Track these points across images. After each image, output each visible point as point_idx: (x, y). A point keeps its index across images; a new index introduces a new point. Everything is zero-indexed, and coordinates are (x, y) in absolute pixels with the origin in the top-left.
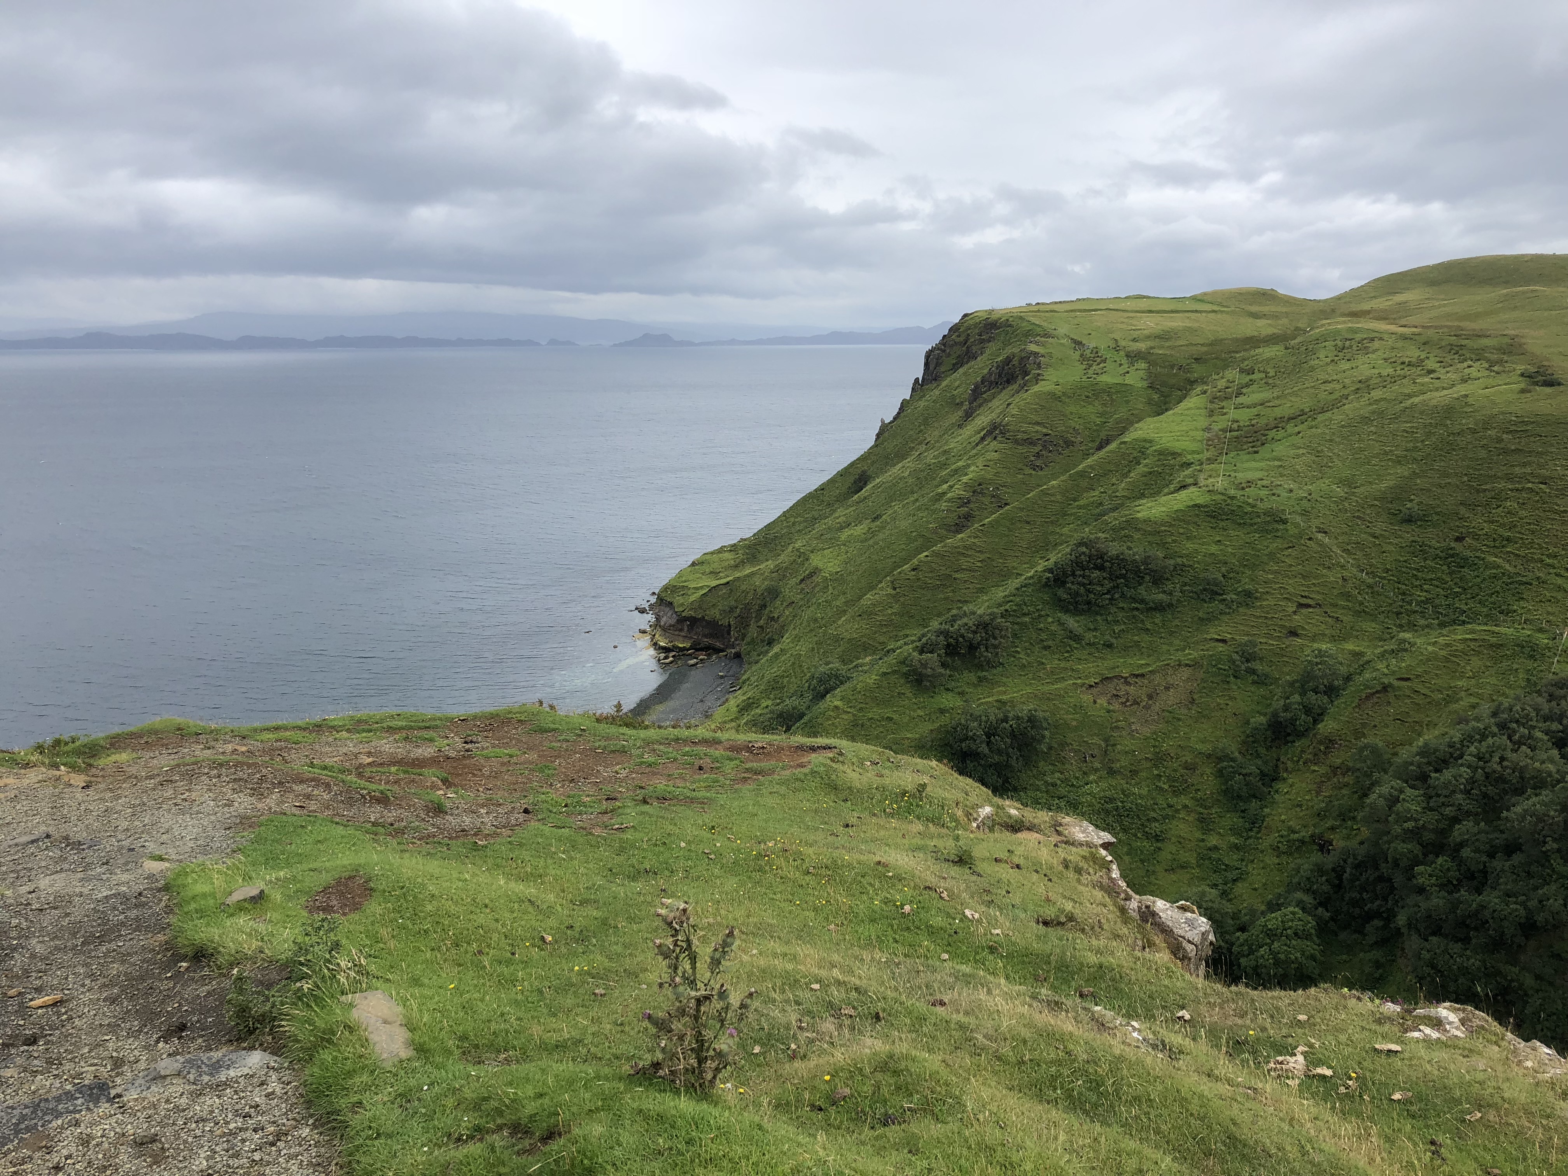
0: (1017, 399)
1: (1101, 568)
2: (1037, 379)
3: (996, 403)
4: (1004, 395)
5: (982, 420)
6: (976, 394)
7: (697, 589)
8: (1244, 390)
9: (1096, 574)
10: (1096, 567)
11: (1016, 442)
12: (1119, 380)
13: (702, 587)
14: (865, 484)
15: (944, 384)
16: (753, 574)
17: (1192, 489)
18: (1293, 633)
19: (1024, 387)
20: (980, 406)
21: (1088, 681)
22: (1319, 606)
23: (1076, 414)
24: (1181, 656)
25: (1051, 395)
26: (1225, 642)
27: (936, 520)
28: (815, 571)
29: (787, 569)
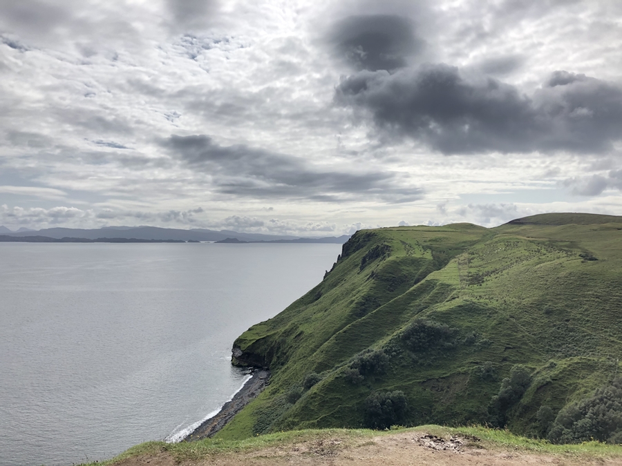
0: (381, 263)
1: (424, 332)
2: (389, 256)
3: (372, 264)
4: (376, 262)
5: (368, 271)
6: (364, 261)
7: (250, 340)
8: (472, 261)
9: (422, 334)
10: (422, 332)
11: (382, 280)
12: (421, 256)
13: (253, 340)
14: (320, 296)
15: (350, 257)
16: (275, 334)
17: (457, 299)
18: (505, 359)
19: (384, 258)
20: (366, 266)
21: (421, 381)
22: (514, 348)
23: (406, 270)
24: (459, 369)
25: (395, 262)
26: (477, 363)
27: (351, 311)
28: (302, 333)
29: (289, 332)
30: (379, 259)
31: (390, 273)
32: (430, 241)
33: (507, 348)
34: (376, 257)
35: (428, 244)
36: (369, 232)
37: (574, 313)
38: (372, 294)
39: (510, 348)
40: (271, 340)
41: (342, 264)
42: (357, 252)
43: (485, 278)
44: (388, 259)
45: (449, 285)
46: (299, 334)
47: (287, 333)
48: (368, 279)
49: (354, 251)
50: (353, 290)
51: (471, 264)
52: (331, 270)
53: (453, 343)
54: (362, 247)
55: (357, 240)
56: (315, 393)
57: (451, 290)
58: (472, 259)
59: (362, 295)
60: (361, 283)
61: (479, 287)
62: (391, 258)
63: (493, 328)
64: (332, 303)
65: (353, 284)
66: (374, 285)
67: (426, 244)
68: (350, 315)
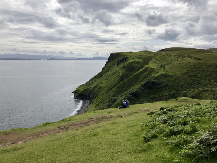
3: (122, 64)
10: (150, 83)
11: (127, 69)
12: (139, 61)
13: (81, 90)
14: (102, 75)
16: (90, 88)
17: (158, 73)
20: (119, 64)
21: (152, 98)
22: (181, 87)
23: (135, 65)
24: (164, 94)
25: (131, 63)
26: (169, 92)
27: (119, 79)
28: (101, 87)
29: (96, 87)
30: (124, 62)
31: (130, 66)
32: (139, 56)
33: (178, 87)
34: (123, 61)
35: (139, 57)
36: (117, 53)
37: (198, 76)
38: (125, 73)
39: (179, 87)
40: (89, 90)
42: (114, 60)
43: (165, 66)
45: (154, 69)
46: (100, 87)
47: (95, 87)
49: (112, 60)
50: (116, 72)
51: (157, 63)
52: (105, 67)
53: (161, 86)
54: (115, 58)
55: (113, 56)
57: (155, 70)
58: (157, 61)
59: (121, 74)
60: (119, 70)
61: (164, 69)
62: (129, 61)
63: (173, 81)
64: (109, 77)
65: (116, 70)
66: (125, 70)
67: (138, 57)
68: (119, 80)
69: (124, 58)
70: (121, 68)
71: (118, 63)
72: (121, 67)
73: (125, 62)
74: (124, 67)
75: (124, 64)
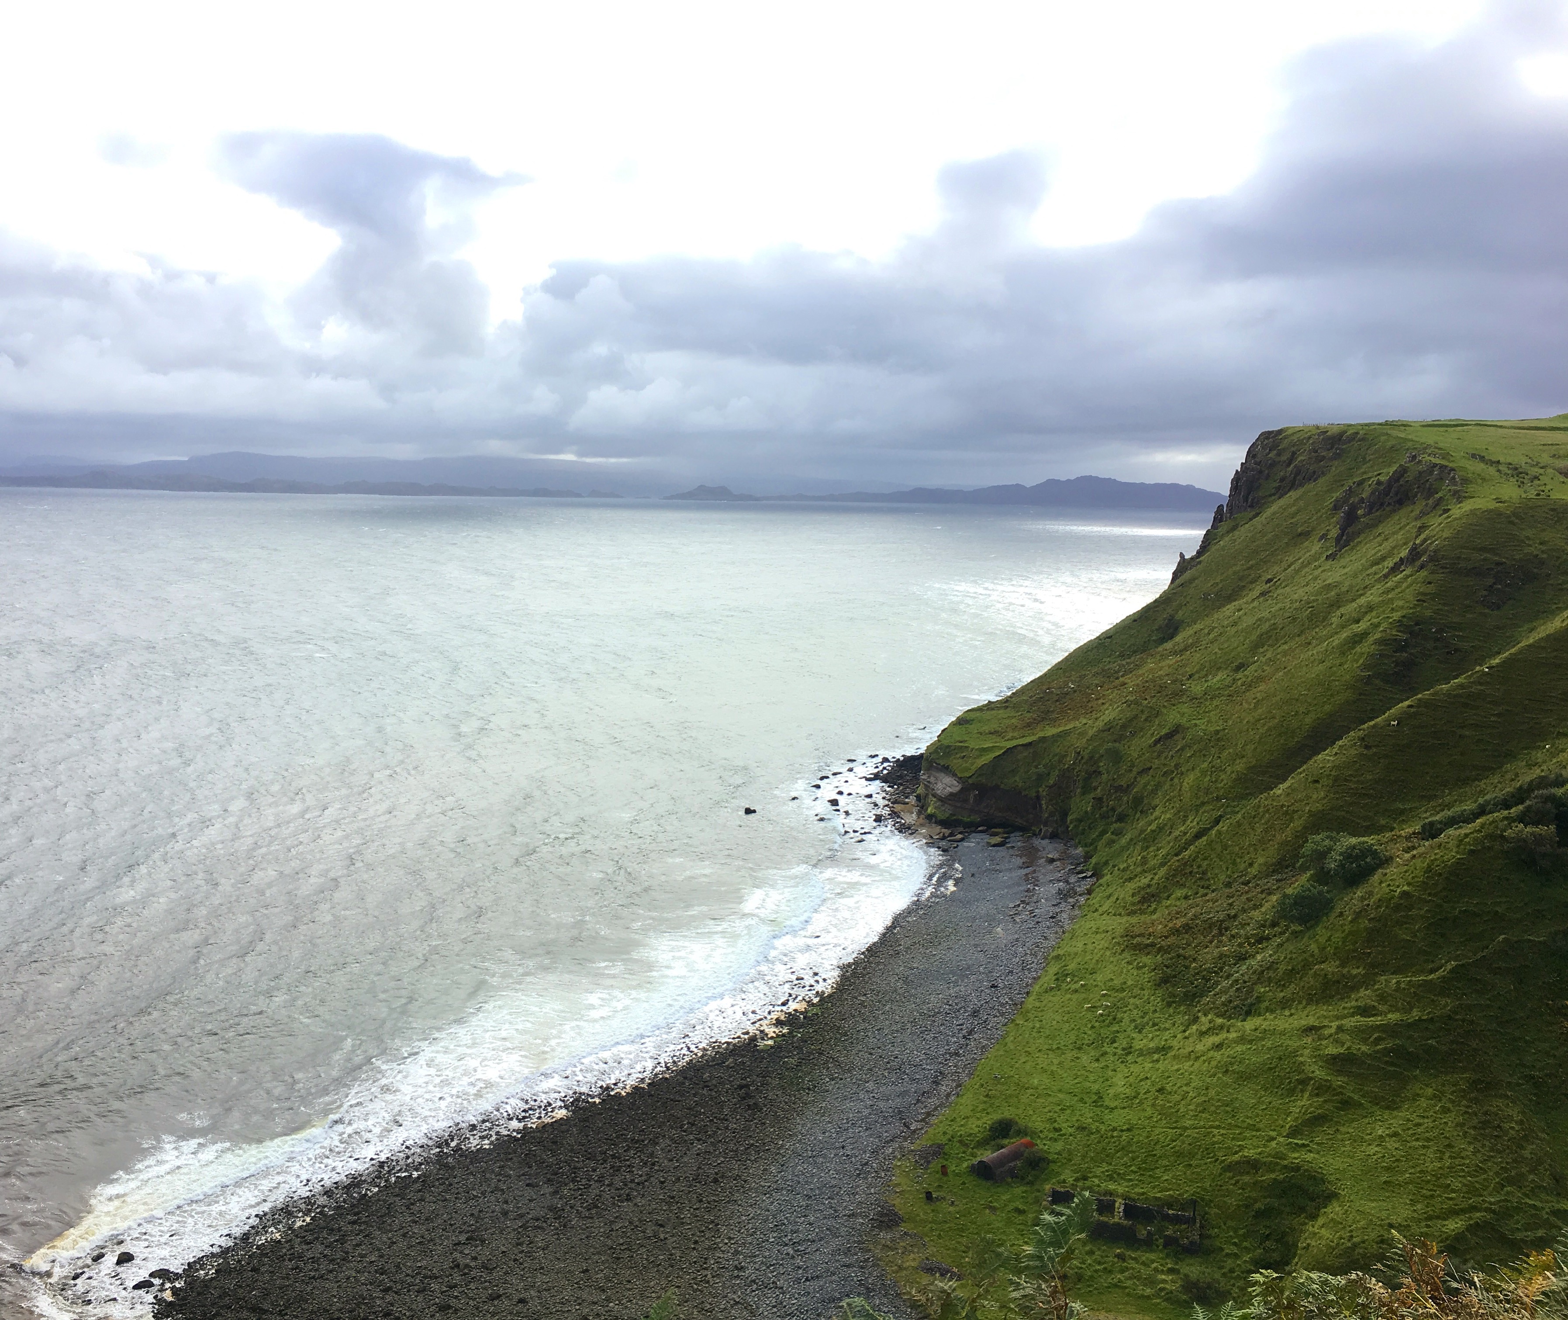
2: (1460, 497)
3: (1387, 527)
4: (1399, 519)
5: (1373, 548)
7: (983, 750)
11: (1458, 572)
13: (990, 749)
14: (1180, 629)
16: (1064, 735)
19: (1438, 507)
20: (1362, 531)
23: (1537, 540)
25: (1492, 516)
27: (1365, 667)
28: (1176, 730)
29: (1124, 727)
30: (1417, 509)
31: (1483, 549)
34: (1400, 503)
36: (1335, 430)
38: (1428, 613)
40: (1057, 750)
41: (1244, 532)
42: (1293, 495)
44: (1458, 510)
46: (1170, 735)
47: (1118, 732)
48: (1395, 569)
49: (1280, 492)
50: (1336, 604)
52: (1200, 553)
54: (1313, 477)
55: (1284, 458)
56: (1405, 894)
59: (1396, 616)
60: (1364, 584)
62: (1467, 506)
64: (1258, 645)
65: (1329, 587)
66: (1431, 589)
68: (1368, 680)
69: (1410, 476)
70: (1389, 563)
71: (1351, 518)
72: (1384, 558)
73: (1423, 514)
74: (1415, 554)
75: (1422, 529)
